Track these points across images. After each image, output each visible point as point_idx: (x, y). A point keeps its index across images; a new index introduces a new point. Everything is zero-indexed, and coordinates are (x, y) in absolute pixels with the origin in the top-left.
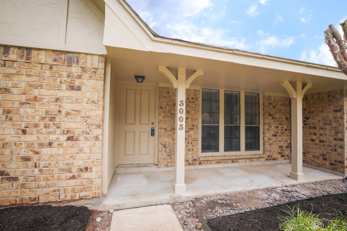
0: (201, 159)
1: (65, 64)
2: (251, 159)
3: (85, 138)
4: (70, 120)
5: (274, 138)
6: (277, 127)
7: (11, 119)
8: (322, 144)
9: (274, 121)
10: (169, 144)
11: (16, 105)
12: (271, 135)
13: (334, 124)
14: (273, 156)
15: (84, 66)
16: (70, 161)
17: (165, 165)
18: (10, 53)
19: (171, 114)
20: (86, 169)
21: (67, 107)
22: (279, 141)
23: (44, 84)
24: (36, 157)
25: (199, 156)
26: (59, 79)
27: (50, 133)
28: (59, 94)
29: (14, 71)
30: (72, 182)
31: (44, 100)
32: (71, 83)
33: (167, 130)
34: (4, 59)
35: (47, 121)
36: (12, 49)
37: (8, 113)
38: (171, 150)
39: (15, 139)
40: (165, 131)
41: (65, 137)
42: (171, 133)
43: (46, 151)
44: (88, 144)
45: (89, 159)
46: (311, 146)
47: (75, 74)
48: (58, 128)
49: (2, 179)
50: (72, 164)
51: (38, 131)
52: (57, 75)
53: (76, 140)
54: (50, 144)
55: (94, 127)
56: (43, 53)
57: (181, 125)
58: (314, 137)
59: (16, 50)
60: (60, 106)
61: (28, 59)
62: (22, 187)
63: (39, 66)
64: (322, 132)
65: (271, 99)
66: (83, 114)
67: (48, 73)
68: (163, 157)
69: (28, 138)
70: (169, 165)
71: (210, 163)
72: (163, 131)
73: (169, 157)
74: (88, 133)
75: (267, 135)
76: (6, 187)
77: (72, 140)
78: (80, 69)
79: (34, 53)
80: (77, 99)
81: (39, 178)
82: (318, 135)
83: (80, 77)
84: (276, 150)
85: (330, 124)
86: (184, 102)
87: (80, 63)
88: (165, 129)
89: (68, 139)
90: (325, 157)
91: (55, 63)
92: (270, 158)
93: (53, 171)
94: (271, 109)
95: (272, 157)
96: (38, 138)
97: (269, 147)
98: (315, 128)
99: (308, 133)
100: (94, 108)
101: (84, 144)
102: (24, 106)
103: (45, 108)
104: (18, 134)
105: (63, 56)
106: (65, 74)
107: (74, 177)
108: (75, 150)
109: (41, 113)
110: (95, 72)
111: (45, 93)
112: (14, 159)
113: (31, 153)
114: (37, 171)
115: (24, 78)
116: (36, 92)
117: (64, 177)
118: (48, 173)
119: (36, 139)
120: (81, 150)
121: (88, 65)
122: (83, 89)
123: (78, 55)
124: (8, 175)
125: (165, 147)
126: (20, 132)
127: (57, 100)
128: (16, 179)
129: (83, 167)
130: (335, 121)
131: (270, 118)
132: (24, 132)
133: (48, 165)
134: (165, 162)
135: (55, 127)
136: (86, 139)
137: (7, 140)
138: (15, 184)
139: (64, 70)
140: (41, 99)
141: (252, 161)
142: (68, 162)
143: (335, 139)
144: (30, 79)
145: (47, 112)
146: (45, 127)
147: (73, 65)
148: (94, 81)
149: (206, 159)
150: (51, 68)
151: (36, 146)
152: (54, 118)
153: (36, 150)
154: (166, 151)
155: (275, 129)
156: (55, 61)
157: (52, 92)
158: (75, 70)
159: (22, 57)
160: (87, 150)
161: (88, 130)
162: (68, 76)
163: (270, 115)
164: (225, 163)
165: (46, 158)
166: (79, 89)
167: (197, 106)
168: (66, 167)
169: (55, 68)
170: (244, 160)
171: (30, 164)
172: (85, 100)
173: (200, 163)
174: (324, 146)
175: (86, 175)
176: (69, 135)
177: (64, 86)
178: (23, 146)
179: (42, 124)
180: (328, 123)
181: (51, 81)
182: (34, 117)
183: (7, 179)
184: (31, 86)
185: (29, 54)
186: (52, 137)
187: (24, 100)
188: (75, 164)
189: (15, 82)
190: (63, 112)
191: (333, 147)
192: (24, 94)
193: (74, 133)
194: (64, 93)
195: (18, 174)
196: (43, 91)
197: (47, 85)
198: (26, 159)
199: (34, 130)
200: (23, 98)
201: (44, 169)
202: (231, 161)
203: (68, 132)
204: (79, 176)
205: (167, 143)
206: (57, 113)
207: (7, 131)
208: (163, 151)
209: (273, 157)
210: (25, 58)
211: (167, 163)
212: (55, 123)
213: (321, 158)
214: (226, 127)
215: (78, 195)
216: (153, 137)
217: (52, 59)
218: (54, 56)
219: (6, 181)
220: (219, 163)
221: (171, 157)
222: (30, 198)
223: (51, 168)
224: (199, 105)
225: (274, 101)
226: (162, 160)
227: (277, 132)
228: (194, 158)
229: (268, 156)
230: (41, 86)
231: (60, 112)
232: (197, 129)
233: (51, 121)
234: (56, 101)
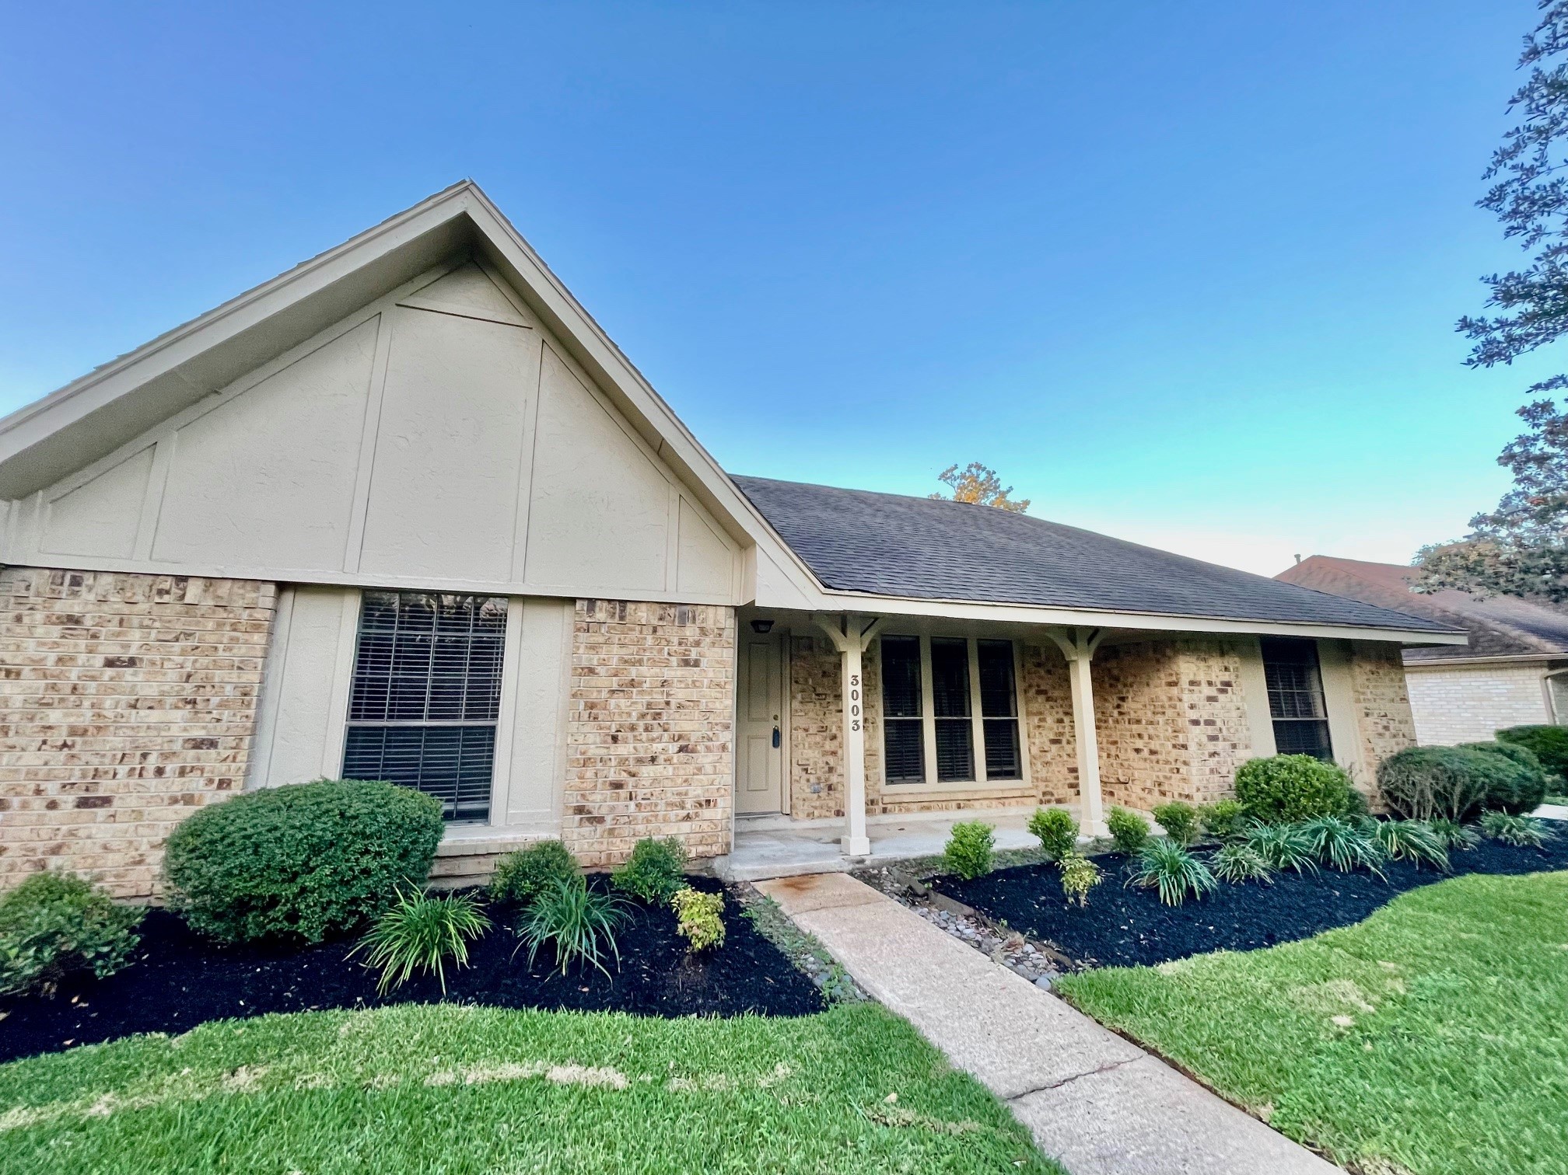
0: (887, 800)
1: (676, 624)
2: (1002, 801)
3: (706, 747)
4: (683, 717)
5: (1054, 748)
6: (1060, 721)
7: (596, 718)
8: (1153, 757)
9: (1052, 707)
10: (815, 763)
11: (604, 694)
12: (1046, 740)
13: (1170, 713)
14: (1055, 792)
15: (704, 625)
16: (683, 789)
17: (808, 815)
18: (597, 609)
19: (818, 695)
20: (708, 802)
21: (679, 694)
22: (1069, 755)
23: (645, 658)
24: (631, 781)
25: (882, 792)
26: (666, 648)
27: (653, 740)
28: (668, 674)
29: (601, 640)
30: (686, 826)
31: (645, 685)
32: (685, 655)
33: (811, 732)
34: (588, 620)
35: (649, 720)
36: (599, 603)
37: (592, 708)
38: (819, 779)
39: (603, 751)
40: (804, 734)
41: (675, 747)
42: (818, 739)
43: (647, 771)
44: (711, 757)
45: (712, 784)
46: (1135, 765)
47: (691, 639)
48: (665, 731)
49: (581, 819)
50: (686, 794)
51: (635, 736)
52: (664, 642)
53: (693, 751)
54: (653, 760)
55: (719, 727)
56: (643, 607)
57: (856, 722)
58: (1139, 744)
59: (605, 604)
60: (668, 695)
61: (622, 618)
62: (609, 834)
63: (638, 628)
64: (1151, 730)
65: (1039, 655)
66: (703, 707)
67: (650, 640)
68: (804, 796)
69: (623, 750)
70: (816, 813)
71: (908, 810)
72: (801, 734)
73: (816, 795)
74: (710, 739)
75: (1037, 741)
76: (587, 835)
77: (687, 752)
78: (697, 630)
79: (630, 607)
80: (694, 682)
81: (635, 819)
82: (1146, 737)
83: (697, 644)
84: (1061, 777)
85: (1164, 713)
86: (860, 679)
87: (697, 622)
88: (806, 730)
89: (681, 750)
90: (1162, 788)
91: (661, 623)
92: (1048, 797)
93: (656, 805)
94: (1041, 678)
95: (1052, 795)
96: (635, 748)
97: (1045, 770)
98: (1138, 722)
99: (1128, 733)
100: (719, 695)
101: (704, 759)
102: (615, 696)
103: (647, 698)
104: (605, 742)
105: (672, 611)
106: (675, 640)
107: (688, 817)
108: (691, 769)
109: (639, 707)
110: (720, 635)
111: (647, 673)
112: (599, 786)
113: (625, 774)
114: (632, 804)
115: (615, 649)
116: (633, 672)
117: (673, 818)
118: (648, 809)
119: (632, 750)
120: (699, 769)
121: (710, 624)
122: (704, 662)
123: (695, 608)
124: (590, 813)
125: (806, 770)
126: (609, 739)
127: (664, 683)
128: (600, 820)
129: (702, 799)
130: (1170, 706)
131: (1041, 698)
132: (615, 739)
133: (648, 796)
134: (807, 808)
135: (660, 729)
136: (708, 748)
137: (590, 754)
138: (600, 828)
139: (672, 633)
140: (640, 684)
141: (1004, 805)
142: (680, 789)
143: (1174, 746)
144: (624, 651)
145: (649, 705)
146: (646, 730)
147: (688, 624)
148: (719, 650)
149: (898, 799)
150: (655, 631)
151: (632, 762)
152: (660, 714)
153: (633, 769)
154: (808, 780)
155: (1055, 726)
156: (661, 619)
157: (656, 670)
158: (691, 632)
159: (613, 615)
160: (709, 769)
161: (710, 734)
162: (680, 644)
163: (1039, 692)
164: (941, 808)
165: (647, 783)
166: (696, 664)
167: (873, 677)
168: (676, 799)
169: (660, 632)
170: (985, 802)
171: (623, 793)
172: (706, 682)
173: (885, 811)
174: (1158, 762)
175: (707, 813)
176: (682, 743)
177: (674, 660)
178: (613, 763)
179: (641, 724)
180: (1160, 710)
181: (655, 653)
182: (629, 714)
183: (589, 819)
184: (626, 662)
185: (623, 610)
186: (657, 747)
187: (615, 687)
188: (691, 794)
189: (602, 656)
190: (673, 705)
191: (1173, 766)
192: (616, 675)
193: (689, 740)
194: (675, 673)
195: (604, 811)
196: (644, 669)
197: (649, 659)
198: (617, 786)
199: (630, 735)
200: (614, 683)
201: (643, 802)
202: (954, 804)
203: (680, 737)
204: (697, 814)
205: (811, 762)
206: (663, 705)
207: (591, 738)
208: (803, 781)
209: (1056, 796)
210: (617, 616)
211: (811, 810)
212: (661, 722)
213: (1156, 793)
214: (939, 725)
215: (694, 850)
216: (778, 750)
217: (658, 616)
218: (659, 611)
219: (587, 824)
220: (928, 808)
221: (821, 794)
222: (622, 854)
223: (653, 800)
224: (876, 674)
225: (1047, 659)
226: (801, 803)
227: (1061, 734)
228: (870, 797)
229: (1044, 794)
230: (640, 662)
231: (668, 703)
232: (875, 729)
233: (654, 719)
234: (663, 686)
